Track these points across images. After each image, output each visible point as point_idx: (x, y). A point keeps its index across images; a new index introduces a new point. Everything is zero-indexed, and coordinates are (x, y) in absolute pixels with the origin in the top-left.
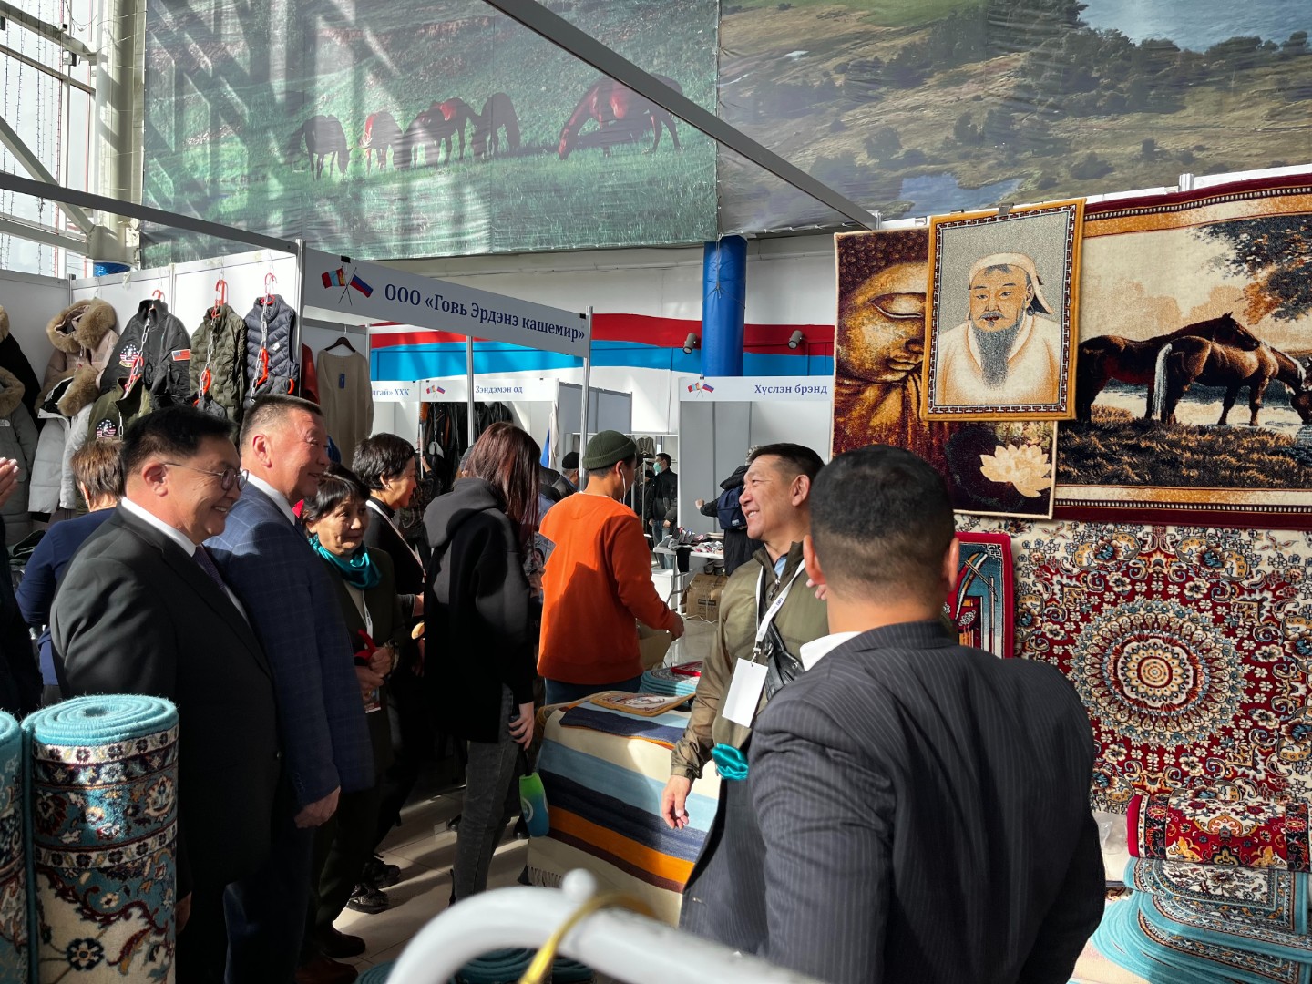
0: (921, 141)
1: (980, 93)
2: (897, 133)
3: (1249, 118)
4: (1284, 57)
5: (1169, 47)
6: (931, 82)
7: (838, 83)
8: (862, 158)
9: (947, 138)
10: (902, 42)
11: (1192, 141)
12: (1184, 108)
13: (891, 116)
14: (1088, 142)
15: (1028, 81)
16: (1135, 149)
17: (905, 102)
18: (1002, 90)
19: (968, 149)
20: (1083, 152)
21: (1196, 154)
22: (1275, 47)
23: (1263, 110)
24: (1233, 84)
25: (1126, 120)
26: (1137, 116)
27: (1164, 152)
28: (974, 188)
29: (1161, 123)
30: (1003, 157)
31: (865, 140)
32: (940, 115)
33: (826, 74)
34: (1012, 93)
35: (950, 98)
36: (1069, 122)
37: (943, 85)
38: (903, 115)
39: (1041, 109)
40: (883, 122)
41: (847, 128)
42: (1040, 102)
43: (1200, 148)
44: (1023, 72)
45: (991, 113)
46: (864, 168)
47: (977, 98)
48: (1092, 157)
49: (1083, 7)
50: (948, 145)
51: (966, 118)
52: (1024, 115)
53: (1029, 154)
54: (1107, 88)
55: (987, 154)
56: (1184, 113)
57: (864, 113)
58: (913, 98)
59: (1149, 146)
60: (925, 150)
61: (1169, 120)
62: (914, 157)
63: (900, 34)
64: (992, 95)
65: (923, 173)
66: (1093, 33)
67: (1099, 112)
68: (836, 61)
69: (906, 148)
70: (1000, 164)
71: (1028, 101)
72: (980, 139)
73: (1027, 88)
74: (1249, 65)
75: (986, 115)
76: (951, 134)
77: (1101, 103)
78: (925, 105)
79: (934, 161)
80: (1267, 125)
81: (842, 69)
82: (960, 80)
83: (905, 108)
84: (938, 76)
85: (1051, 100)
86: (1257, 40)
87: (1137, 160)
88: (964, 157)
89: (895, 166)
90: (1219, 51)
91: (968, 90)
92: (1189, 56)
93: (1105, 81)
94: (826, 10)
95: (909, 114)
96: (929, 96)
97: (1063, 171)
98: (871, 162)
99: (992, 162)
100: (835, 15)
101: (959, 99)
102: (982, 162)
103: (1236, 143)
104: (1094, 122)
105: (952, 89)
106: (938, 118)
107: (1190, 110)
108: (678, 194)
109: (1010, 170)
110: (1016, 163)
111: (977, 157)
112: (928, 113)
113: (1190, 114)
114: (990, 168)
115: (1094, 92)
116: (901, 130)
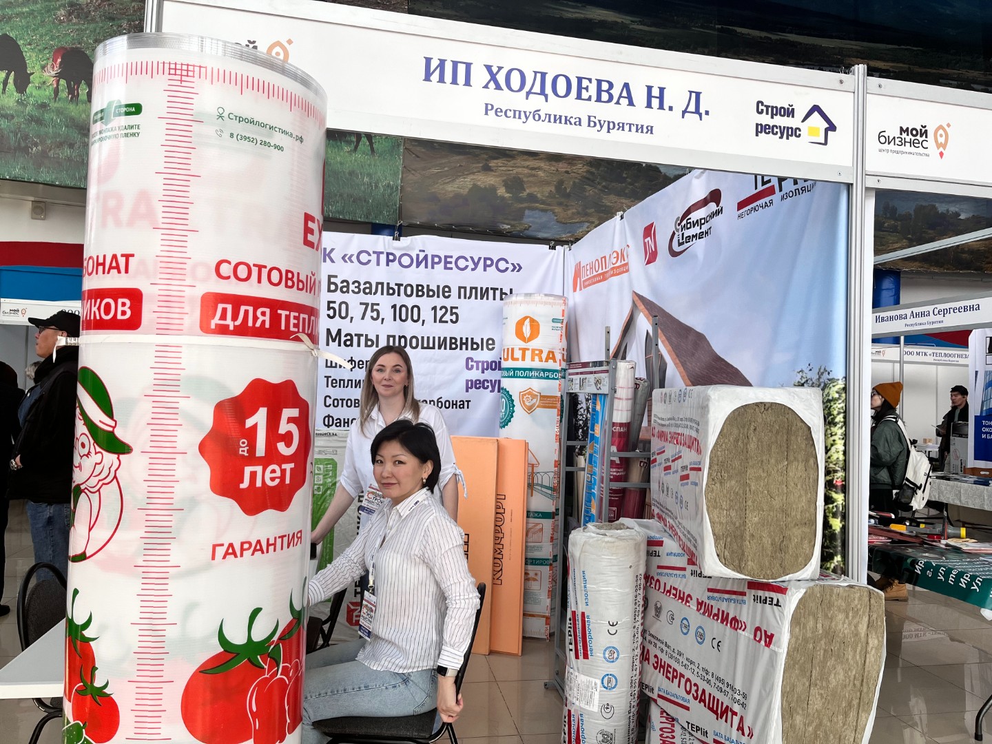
0: (536, 189)
1: (568, 170)
2: (523, 181)
8: (501, 191)
9: (551, 191)
13: (520, 170)
15: (593, 170)
18: (580, 171)
19: (563, 200)
28: (564, 223)
30: (580, 209)
31: (503, 181)
32: (547, 176)
34: (585, 174)
35: (553, 168)
38: (526, 171)
39: (599, 187)
40: (515, 172)
41: (492, 170)
42: (599, 183)
45: (574, 182)
46: (503, 198)
47: (567, 172)
50: (551, 195)
52: (591, 188)
53: (593, 210)
54: (630, 184)
55: (572, 205)
57: (504, 163)
60: (539, 195)
62: (532, 198)
64: (575, 173)
65: (536, 209)
69: (528, 191)
70: (578, 213)
71: (593, 181)
72: (568, 196)
75: (571, 183)
76: (553, 189)
77: (627, 191)
79: (543, 202)
85: (604, 184)
88: (560, 204)
89: (521, 200)
95: (530, 171)
98: (507, 195)
99: (574, 211)
101: (557, 170)
102: (569, 210)
104: (624, 201)
106: (546, 178)
108: (372, 186)
109: (583, 217)
110: (586, 214)
111: (567, 206)
114: (573, 213)
115: (624, 185)
116: (525, 179)
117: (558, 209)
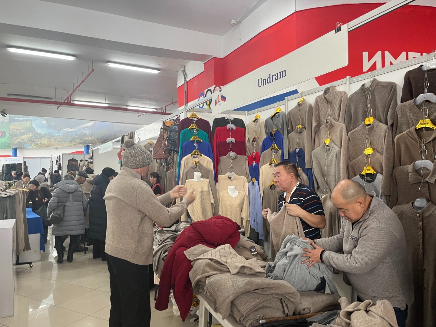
5: (41, 133)
8: (21, 141)
11: (43, 142)
14: (37, 141)
20: (36, 142)
23: (47, 140)
36: (35, 140)
46: (21, 142)
59: (40, 142)
76: (27, 140)
82: (28, 135)
88: (29, 142)
89: (24, 142)
117: (29, 143)
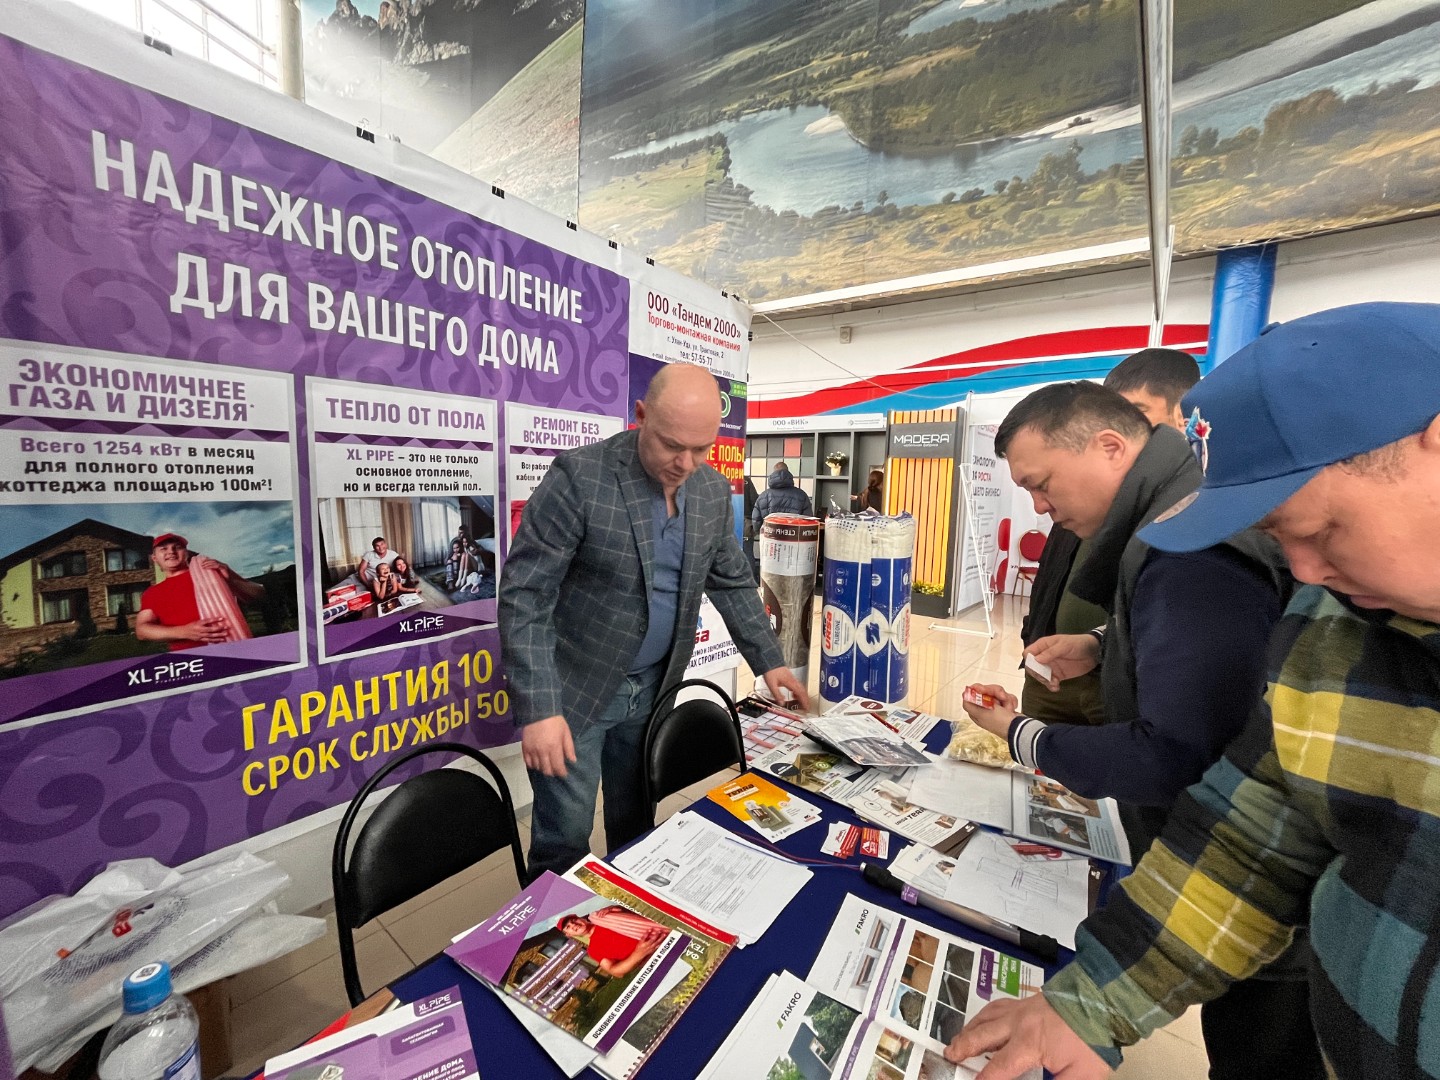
3: (834, 257)
4: (851, 218)
6: (680, 241)
7: (636, 243)
10: (664, 217)
12: (801, 252)
16: (778, 279)
17: (667, 253)
21: (808, 281)
22: (847, 212)
24: (825, 236)
25: (773, 261)
26: (778, 259)
27: (792, 280)
29: (790, 263)
33: (630, 238)
37: (686, 243)
43: (809, 277)
44: (724, 234)
48: (758, 284)
49: (752, 192)
51: (697, 262)
56: (800, 256)
58: (672, 252)
61: (794, 260)
63: (664, 213)
66: (756, 208)
67: (760, 257)
68: (635, 230)
73: (726, 243)
74: (833, 224)
78: (676, 256)
80: (842, 261)
81: (636, 235)
83: (668, 258)
84: (683, 237)
86: (838, 208)
87: (779, 286)
90: (819, 216)
91: (697, 245)
92: (804, 220)
93: (763, 238)
94: (629, 199)
96: (679, 250)
97: (744, 293)
100: (634, 202)
103: (827, 273)
105: (689, 245)
107: (804, 254)
112: (679, 260)
113: (805, 256)
